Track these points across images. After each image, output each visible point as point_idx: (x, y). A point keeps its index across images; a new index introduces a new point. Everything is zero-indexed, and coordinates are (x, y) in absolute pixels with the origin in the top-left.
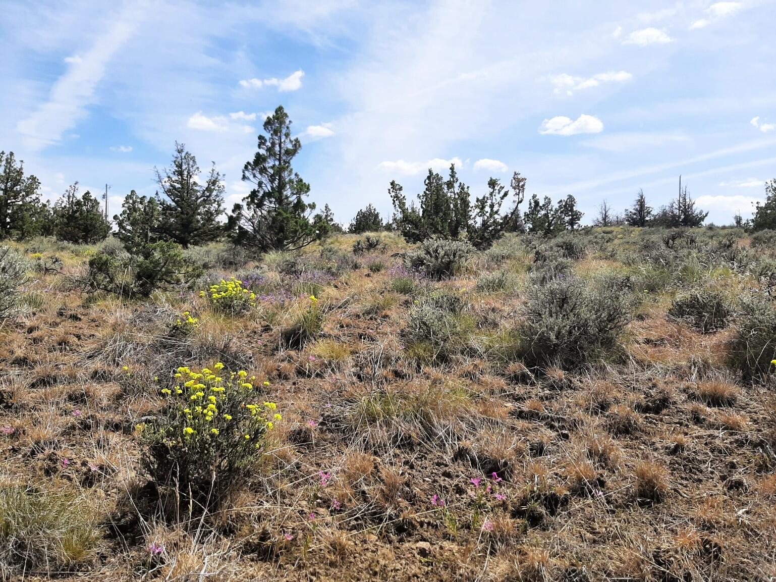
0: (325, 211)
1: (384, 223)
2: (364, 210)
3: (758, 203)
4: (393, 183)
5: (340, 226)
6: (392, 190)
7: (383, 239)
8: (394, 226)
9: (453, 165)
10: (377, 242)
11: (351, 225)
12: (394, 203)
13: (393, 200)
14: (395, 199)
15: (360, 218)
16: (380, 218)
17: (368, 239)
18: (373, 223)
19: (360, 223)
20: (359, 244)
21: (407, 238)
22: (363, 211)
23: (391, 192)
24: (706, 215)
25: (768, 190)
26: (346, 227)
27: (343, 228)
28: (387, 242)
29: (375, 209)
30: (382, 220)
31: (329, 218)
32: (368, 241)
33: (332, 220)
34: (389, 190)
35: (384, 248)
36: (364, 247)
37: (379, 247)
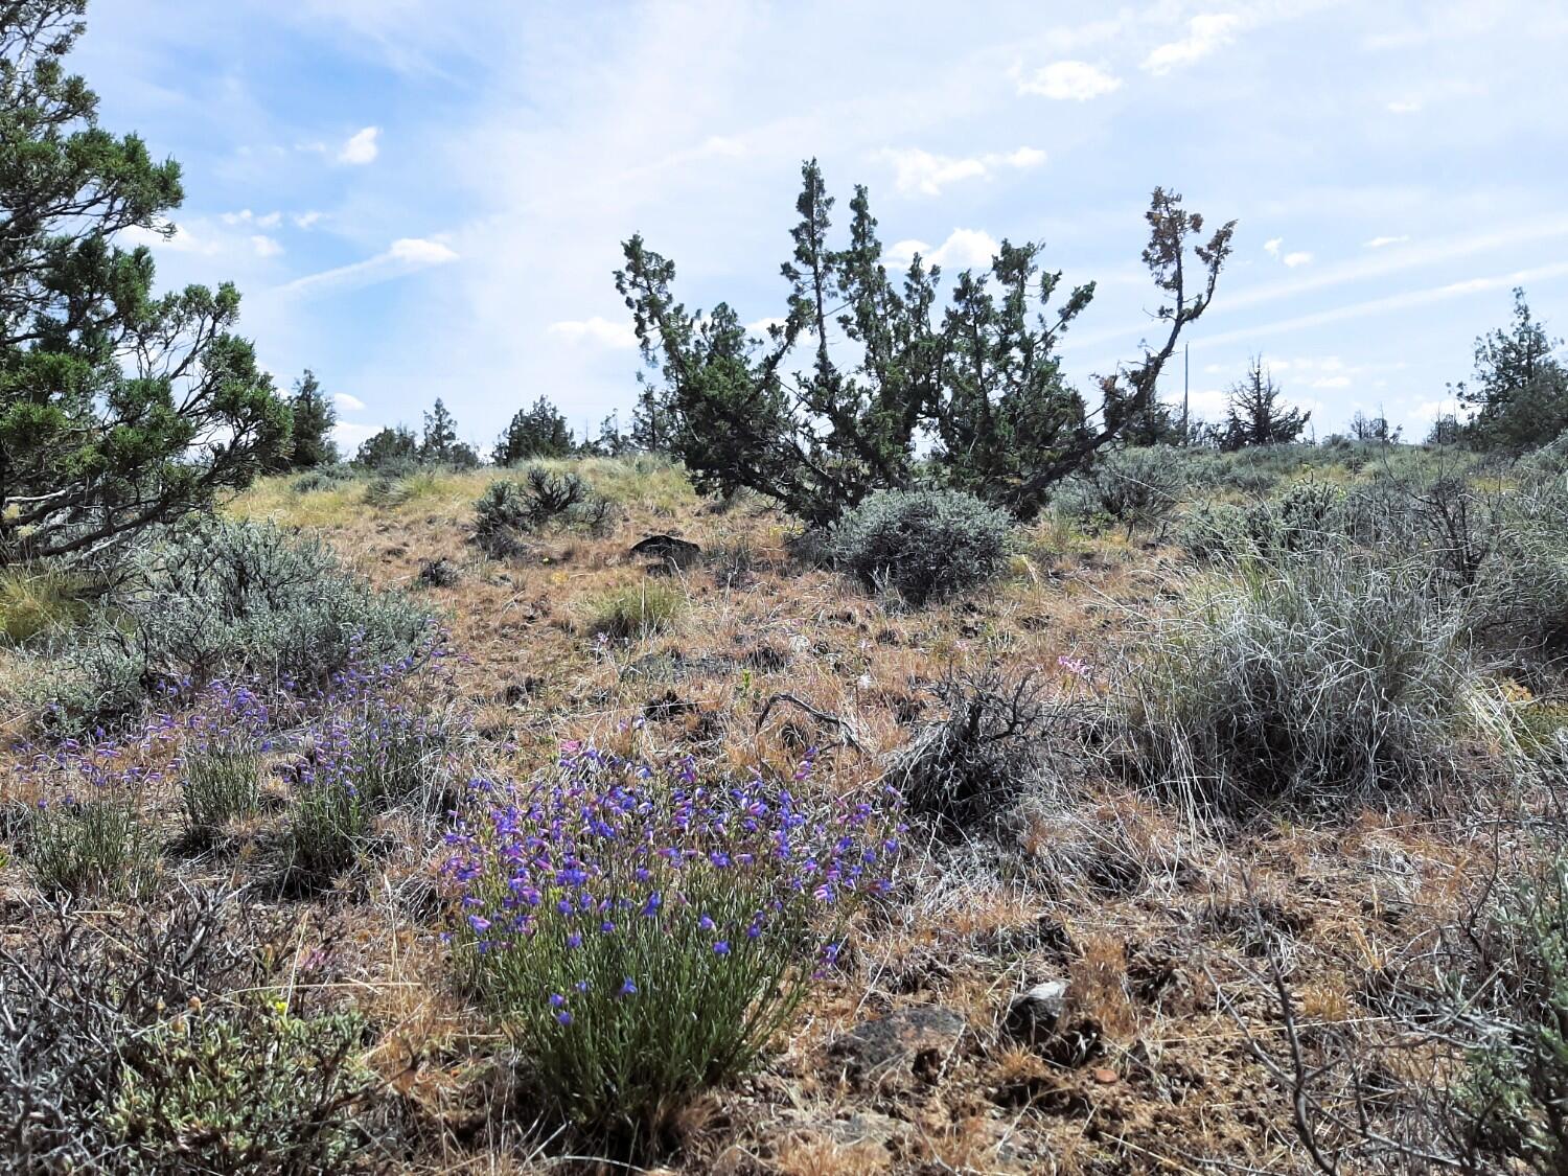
0: (434, 416)
1: (578, 441)
2: (528, 411)
3: (1460, 385)
4: (633, 249)
5: (472, 450)
6: (630, 275)
7: (590, 479)
8: (603, 446)
9: (861, 192)
10: (573, 488)
11: (500, 448)
12: (640, 330)
13: (638, 318)
14: (645, 315)
15: (520, 429)
16: (568, 430)
17: (538, 481)
18: (552, 441)
19: (519, 443)
20: (500, 499)
21: (700, 473)
22: (525, 414)
23: (626, 286)
24: (1306, 417)
25: (1481, 356)
26: (485, 453)
27: (480, 456)
28: (605, 491)
29: (554, 409)
30: (572, 434)
31: (445, 432)
32: (538, 486)
33: (451, 436)
34: (619, 276)
35: (599, 515)
36: (523, 509)
37: (580, 508)
